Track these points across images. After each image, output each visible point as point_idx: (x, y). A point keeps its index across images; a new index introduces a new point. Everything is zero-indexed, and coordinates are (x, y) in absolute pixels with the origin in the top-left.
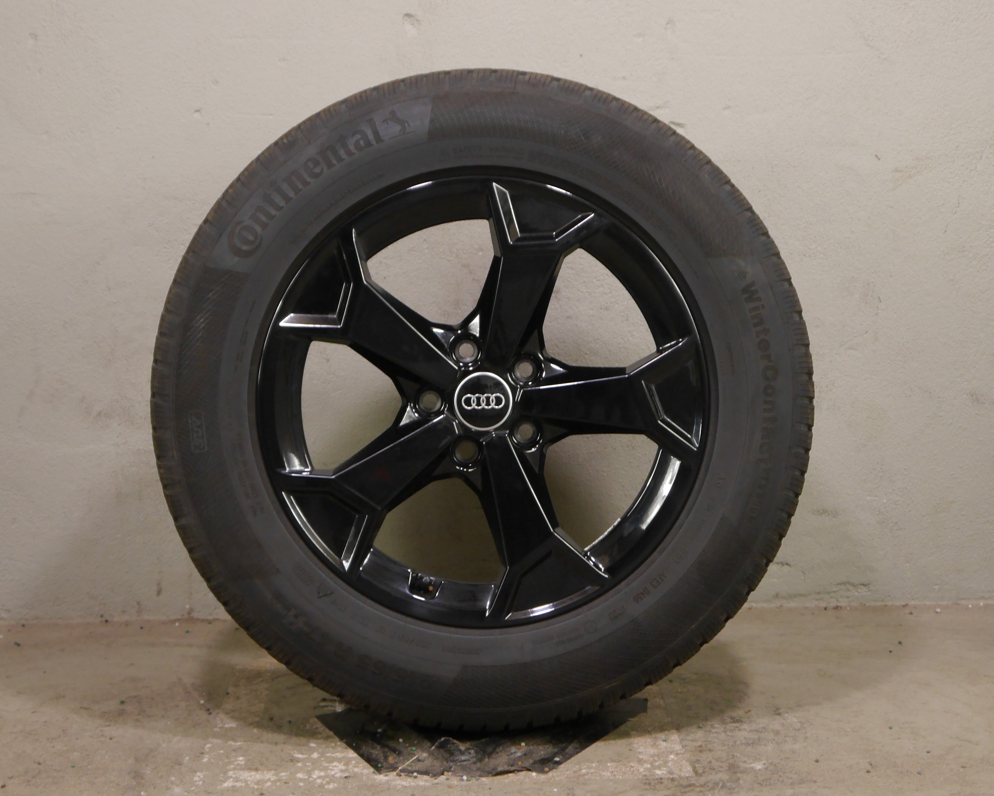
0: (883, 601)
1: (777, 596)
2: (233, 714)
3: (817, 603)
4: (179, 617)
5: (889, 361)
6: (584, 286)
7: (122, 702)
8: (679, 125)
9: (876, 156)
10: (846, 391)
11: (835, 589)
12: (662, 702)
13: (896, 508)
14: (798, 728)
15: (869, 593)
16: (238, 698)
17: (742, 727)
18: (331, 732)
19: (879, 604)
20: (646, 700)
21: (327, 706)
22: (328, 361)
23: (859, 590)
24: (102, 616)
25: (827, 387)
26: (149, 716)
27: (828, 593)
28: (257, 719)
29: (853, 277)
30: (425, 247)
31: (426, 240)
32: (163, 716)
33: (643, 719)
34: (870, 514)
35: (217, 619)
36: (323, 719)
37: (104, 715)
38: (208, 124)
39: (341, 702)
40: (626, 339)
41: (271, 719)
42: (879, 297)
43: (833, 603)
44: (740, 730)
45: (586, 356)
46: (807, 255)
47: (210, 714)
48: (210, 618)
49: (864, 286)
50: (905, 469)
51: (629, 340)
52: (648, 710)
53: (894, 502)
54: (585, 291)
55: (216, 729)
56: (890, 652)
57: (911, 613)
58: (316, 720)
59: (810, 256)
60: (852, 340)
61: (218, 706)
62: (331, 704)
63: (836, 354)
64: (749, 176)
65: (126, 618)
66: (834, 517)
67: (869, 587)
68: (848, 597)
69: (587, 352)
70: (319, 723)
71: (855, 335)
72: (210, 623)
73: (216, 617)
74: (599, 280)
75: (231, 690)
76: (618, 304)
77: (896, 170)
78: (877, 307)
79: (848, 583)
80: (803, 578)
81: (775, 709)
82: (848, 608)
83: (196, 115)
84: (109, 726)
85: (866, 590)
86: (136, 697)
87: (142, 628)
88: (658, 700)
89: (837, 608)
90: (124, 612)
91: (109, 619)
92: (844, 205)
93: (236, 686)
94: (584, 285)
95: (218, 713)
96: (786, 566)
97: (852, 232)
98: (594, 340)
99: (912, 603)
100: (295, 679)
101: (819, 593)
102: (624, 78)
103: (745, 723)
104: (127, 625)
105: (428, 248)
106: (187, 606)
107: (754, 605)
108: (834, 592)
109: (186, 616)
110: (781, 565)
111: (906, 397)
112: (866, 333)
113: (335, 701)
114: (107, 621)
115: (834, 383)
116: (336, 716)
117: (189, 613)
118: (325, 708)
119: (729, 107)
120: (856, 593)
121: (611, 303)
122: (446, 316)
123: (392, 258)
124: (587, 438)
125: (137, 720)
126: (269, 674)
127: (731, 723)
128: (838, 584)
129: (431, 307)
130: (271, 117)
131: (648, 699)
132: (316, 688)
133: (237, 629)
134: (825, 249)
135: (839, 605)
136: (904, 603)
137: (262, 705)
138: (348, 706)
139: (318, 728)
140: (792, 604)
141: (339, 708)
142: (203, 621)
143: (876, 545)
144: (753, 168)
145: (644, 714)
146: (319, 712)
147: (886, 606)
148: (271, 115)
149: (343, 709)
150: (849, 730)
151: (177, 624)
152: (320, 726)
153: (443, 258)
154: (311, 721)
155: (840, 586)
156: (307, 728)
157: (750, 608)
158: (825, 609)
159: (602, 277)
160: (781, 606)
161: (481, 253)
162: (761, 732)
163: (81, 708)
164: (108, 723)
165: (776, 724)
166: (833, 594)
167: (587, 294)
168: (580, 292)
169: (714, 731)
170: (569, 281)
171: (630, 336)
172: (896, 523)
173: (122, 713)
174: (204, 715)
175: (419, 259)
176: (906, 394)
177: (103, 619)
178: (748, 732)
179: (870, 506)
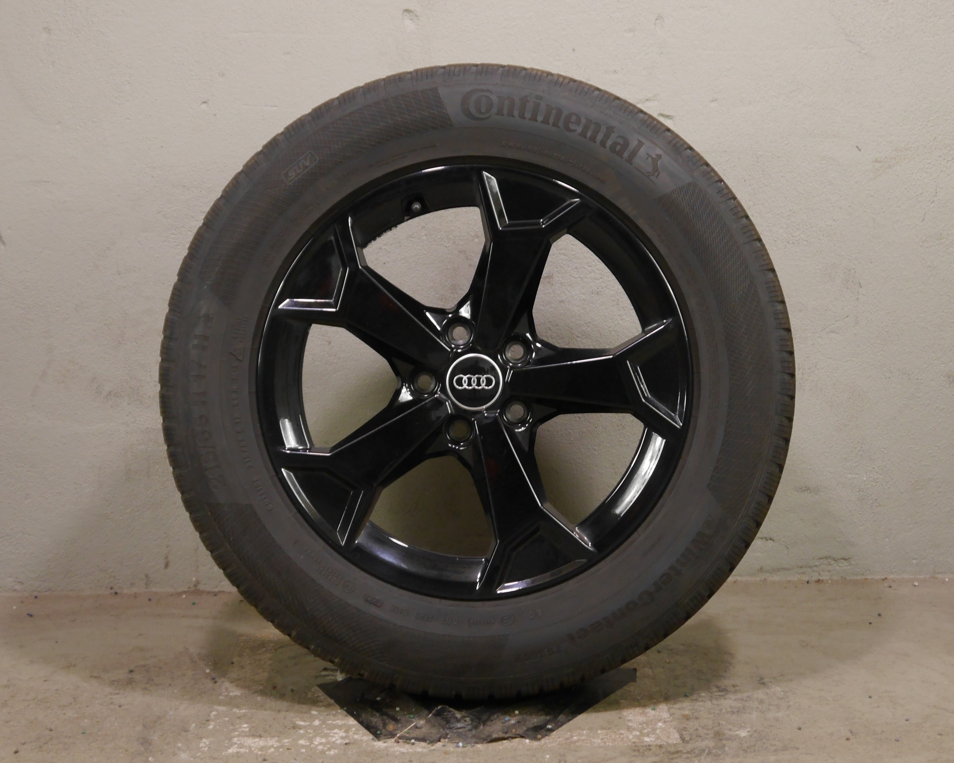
0: (863, 574)
1: (761, 570)
2: (238, 682)
3: (799, 577)
4: (186, 589)
5: (868, 345)
6: (576, 272)
7: (131, 671)
8: (667, 117)
9: (857, 147)
10: (828, 373)
11: (817, 564)
12: (650, 672)
13: (876, 485)
14: (781, 697)
15: (849, 568)
16: (242, 667)
17: (727, 696)
18: (332, 700)
19: (859, 577)
20: (635, 670)
21: (328, 676)
22: (330, 343)
23: (840, 565)
24: (111, 588)
25: (809, 369)
26: (157, 685)
27: (811, 567)
28: (261, 687)
29: (835, 264)
30: (423, 234)
31: (424, 227)
32: (170, 685)
33: (631, 688)
34: (851, 492)
35: (223, 591)
36: (324, 687)
37: (112, 683)
38: (215, 115)
39: (342, 672)
40: (616, 322)
41: (275, 688)
42: (860, 283)
43: (815, 577)
44: (725, 699)
45: (578, 339)
46: (791, 242)
47: (216, 682)
48: (216, 590)
49: (845, 272)
50: (884, 448)
51: (619, 323)
52: (637, 680)
53: (874, 479)
54: (577, 276)
55: (221, 697)
56: (870, 623)
57: (890, 587)
58: (318, 688)
59: (793, 243)
60: (833, 324)
61: (224, 675)
62: (332, 673)
63: (819, 337)
64: (735, 166)
65: (134, 590)
66: (816, 494)
67: (850, 561)
68: (829, 571)
69: (579, 336)
70: (321, 691)
71: (837, 319)
72: (216, 595)
73: (221, 590)
74: (590, 266)
75: (235, 659)
76: (608, 288)
77: (876, 161)
78: (858, 292)
79: (830, 557)
80: (786, 552)
81: (759, 679)
82: (830, 582)
83: (204, 106)
84: (118, 694)
85: (847, 564)
86: (144, 666)
87: (150, 600)
88: (646, 669)
89: (818, 581)
90: (132, 584)
91: (119, 591)
92: (826, 194)
93: (240, 656)
94: (576, 270)
95: (223, 682)
96: (770, 541)
97: (834, 220)
98: (586, 323)
99: (892, 576)
100: (297, 649)
101: (801, 567)
102: (615, 72)
103: (730, 692)
104: (135, 597)
105: (426, 235)
106: (194, 579)
107: (739, 578)
108: (816, 566)
109: (193, 589)
110: (765, 540)
111: (886, 378)
112: (847, 317)
113: (336, 670)
114: (116, 593)
115: (816, 365)
116: (337, 685)
117: (195, 586)
118: (326, 677)
119: (715, 100)
120: (837, 568)
121: (602, 288)
122: (444, 300)
123: (391, 244)
124: (579, 417)
125: (145, 689)
126: (272, 645)
127: (717, 692)
128: (820, 559)
129: (429, 292)
130: (275, 108)
131: (637, 669)
132: (317, 658)
133: (241, 601)
134: (808, 236)
135: (821, 578)
136: (883, 577)
137: (266, 674)
138: (348, 676)
139: (320, 696)
140: (776, 578)
141: (340, 677)
142: (208, 593)
143: (856, 521)
144: (739, 158)
145: (634, 683)
146: (320, 681)
147: (866, 579)
148: (276, 106)
149: (344, 678)
150: (830, 699)
151: (184, 596)
152: (322, 695)
153: (440, 244)
154: (313, 690)
155: (822, 560)
156: (309, 696)
157: (735, 582)
158: (808, 582)
159: (593, 263)
160: (765, 579)
161: (477, 240)
162: (746, 701)
163: (91, 677)
164: (117, 691)
165: (760, 694)
166: (815, 568)
167: (580, 279)
168: (573, 277)
169: (700, 699)
170: (562, 267)
171: (620, 320)
172: (876, 500)
173: (130, 682)
174: (209, 684)
175: (417, 245)
176: (886, 376)
177: (113, 591)
178: (733, 700)
179: (851, 484)
